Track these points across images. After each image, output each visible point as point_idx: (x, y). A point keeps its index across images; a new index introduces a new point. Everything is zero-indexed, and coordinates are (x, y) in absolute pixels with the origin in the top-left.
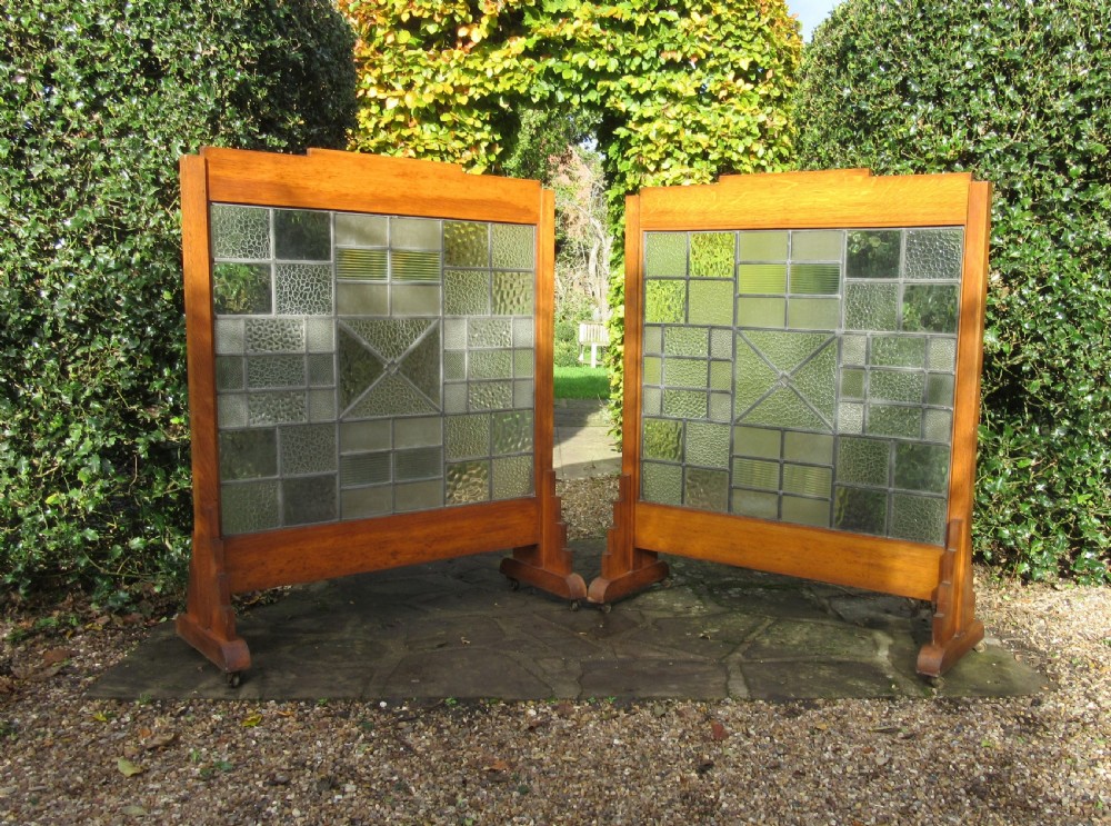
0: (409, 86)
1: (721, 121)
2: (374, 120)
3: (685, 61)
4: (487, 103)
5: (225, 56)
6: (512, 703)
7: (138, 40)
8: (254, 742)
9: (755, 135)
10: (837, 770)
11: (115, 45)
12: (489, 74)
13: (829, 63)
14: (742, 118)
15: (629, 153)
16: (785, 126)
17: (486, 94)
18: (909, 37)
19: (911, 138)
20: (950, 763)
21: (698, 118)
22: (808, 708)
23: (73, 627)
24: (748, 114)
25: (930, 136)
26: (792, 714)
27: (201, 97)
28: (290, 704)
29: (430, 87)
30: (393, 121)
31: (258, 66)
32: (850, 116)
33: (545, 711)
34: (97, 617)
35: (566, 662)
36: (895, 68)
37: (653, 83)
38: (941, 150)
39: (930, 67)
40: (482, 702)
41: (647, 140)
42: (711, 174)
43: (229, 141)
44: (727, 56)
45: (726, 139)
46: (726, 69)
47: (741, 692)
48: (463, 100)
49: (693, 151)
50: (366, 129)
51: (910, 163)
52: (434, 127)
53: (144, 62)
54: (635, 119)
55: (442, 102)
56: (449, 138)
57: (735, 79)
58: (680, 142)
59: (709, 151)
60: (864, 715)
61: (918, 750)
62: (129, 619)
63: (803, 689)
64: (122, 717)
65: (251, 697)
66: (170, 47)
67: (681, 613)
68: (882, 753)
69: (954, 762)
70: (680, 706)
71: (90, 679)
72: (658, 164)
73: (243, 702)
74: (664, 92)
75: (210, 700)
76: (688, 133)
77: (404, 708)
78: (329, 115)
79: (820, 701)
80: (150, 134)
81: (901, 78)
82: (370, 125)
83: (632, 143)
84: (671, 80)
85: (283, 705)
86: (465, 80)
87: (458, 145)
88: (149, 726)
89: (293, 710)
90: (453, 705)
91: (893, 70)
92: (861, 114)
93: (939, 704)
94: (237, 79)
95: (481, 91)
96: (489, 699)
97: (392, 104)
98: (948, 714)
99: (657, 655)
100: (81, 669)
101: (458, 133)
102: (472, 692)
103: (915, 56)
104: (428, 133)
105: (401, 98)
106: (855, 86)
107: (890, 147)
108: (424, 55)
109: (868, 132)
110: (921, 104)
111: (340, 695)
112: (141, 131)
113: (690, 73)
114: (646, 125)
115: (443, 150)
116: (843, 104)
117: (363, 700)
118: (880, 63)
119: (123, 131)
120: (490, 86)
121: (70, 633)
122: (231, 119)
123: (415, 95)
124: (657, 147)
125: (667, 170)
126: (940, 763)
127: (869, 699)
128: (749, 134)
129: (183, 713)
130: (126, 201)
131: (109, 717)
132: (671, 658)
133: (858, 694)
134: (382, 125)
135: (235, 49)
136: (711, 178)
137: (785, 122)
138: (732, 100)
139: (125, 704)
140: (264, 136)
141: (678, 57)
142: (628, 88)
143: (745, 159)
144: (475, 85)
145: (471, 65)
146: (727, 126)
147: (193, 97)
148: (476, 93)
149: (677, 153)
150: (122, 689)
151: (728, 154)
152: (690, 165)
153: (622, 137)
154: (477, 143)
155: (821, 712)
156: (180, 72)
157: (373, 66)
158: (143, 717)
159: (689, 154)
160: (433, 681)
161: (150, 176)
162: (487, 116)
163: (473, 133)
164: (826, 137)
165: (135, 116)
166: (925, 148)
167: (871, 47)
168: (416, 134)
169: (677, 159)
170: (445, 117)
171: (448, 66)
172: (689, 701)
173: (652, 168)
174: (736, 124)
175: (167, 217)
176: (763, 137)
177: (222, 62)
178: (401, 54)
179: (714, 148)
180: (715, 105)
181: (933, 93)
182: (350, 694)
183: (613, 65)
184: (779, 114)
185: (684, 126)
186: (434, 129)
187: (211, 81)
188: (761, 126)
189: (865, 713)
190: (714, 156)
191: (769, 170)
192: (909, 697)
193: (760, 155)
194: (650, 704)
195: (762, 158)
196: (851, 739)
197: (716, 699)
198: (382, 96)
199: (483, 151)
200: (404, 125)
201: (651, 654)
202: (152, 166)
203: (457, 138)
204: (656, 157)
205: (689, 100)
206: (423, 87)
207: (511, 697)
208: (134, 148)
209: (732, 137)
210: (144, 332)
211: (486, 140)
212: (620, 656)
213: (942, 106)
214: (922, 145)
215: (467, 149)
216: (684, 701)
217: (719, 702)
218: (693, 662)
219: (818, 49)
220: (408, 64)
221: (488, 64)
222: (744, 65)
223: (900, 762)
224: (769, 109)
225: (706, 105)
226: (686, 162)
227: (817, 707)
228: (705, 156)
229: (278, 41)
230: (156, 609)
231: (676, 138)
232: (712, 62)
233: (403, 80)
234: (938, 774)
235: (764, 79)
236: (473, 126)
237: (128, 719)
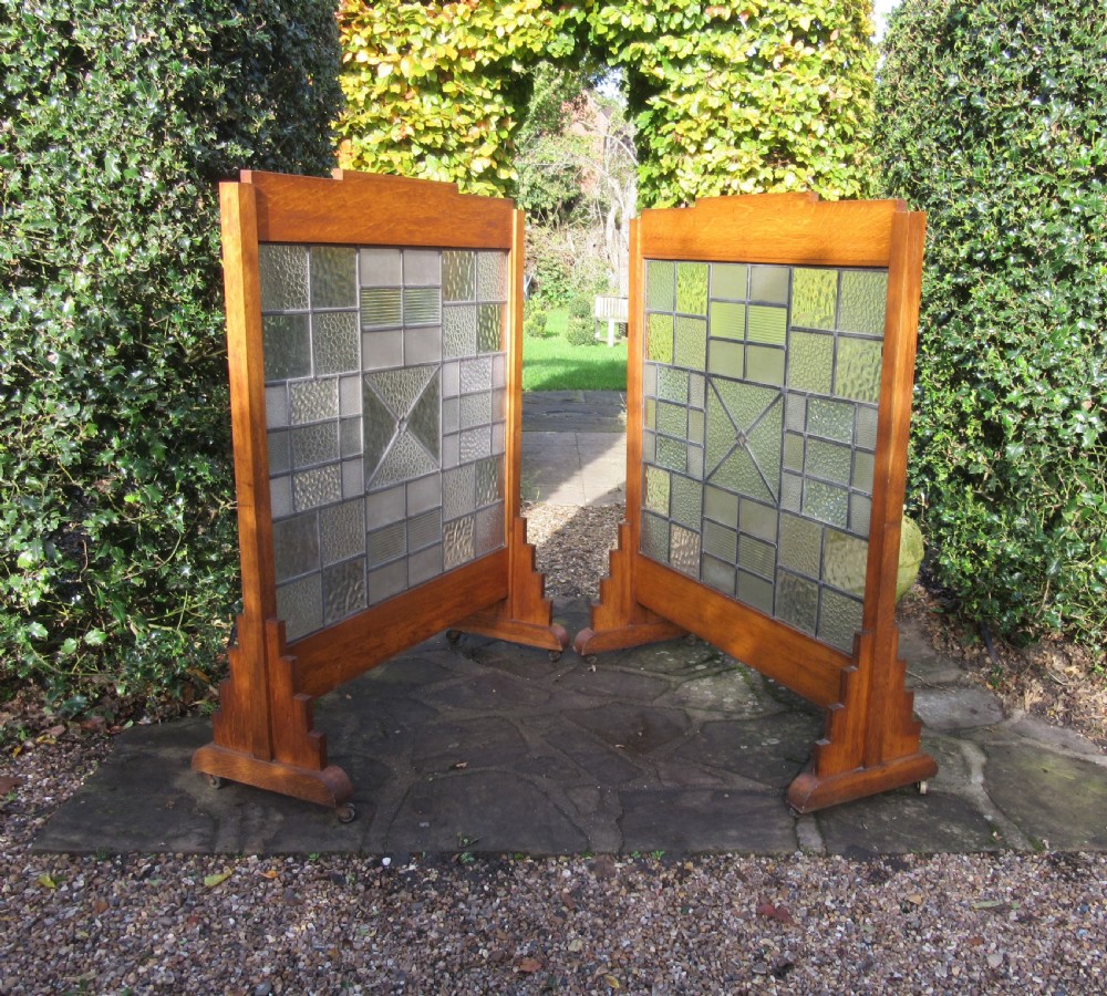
0: (405, 49)
1: (775, 93)
2: (366, 90)
3: (734, 19)
4: (497, 69)
5: (167, 44)
6: (540, 859)
7: (54, 22)
8: (232, 921)
9: (815, 110)
10: (941, 973)
11: (24, 30)
12: (500, 33)
13: (927, 38)
14: (800, 89)
15: (664, 129)
16: (849, 99)
17: (496, 59)
18: (1046, 16)
19: (1040, 148)
20: (1079, 964)
21: (747, 90)
22: (896, 870)
23: (21, 742)
24: (808, 85)
25: (1065, 145)
26: (877, 877)
27: (140, 97)
28: (276, 861)
29: (430, 50)
30: (387, 92)
31: (212, 54)
32: (956, 112)
33: (580, 871)
34: (51, 725)
35: (602, 793)
36: (1023, 55)
37: (696, 46)
38: (1079, 164)
39: (1071, 55)
40: (504, 857)
41: (686, 116)
42: (762, 157)
43: (177, 153)
44: (783, 12)
45: (779, 114)
46: (783, 29)
47: (813, 842)
48: (470, 66)
49: (740, 130)
50: (355, 102)
51: (1036, 179)
52: (435, 99)
53: (64, 52)
54: (673, 88)
55: (446, 68)
56: (453, 113)
57: (793, 43)
58: (726, 119)
59: (760, 129)
60: (964, 880)
61: (1037, 942)
62: (89, 726)
63: (888, 838)
64: (75, 880)
65: (229, 851)
66: (96, 32)
67: (732, 712)
68: (993, 946)
69: (1084, 964)
70: (741, 864)
71: (39, 821)
72: (699, 145)
73: (219, 857)
74: (707, 56)
75: (180, 855)
76: (736, 106)
77: (412, 867)
78: (307, 107)
79: (909, 858)
80: (76, 147)
81: (1030, 69)
82: (361, 97)
83: (668, 117)
84: (717, 42)
85: (267, 861)
86: (471, 42)
87: (464, 120)
88: (107, 894)
89: (278, 869)
90: (469, 863)
91: (1021, 57)
92: (970, 110)
93: (1054, 864)
94: (184, 74)
95: (491, 54)
96: (514, 853)
97: (385, 72)
98: (1066, 880)
99: (710, 781)
100: (28, 805)
101: (464, 106)
102: (493, 843)
103: (1052, 40)
104: (428, 108)
105: (396, 64)
106: (966, 73)
107: (1011, 158)
108: (423, 10)
109: (980, 135)
110: (1056, 103)
111: (335, 848)
112: (64, 142)
113: (738, 33)
114: (687, 97)
115: (447, 126)
116: (945, 94)
117: (362, 856)
118: (1003, 47)
119: (41, 144)
120: (501, 49)
121: (18, 750)
122: (179, 126)
123: (412, 60)
124: (699, 125)
125: (710, 152)
126: (1068, 964)
127: (968, 854)
128: (808, 109)
129: (147, 874)
130: (52, 233)
131: (57, 881)
132: (726, 787)
133: (953, 846)
134: (374, 96)
135: (179, 34)
136: (761, 162)
137: (850, 94)
138: (789, 67)
139: (78, 860)
140: (223, 145)
141: (726, 14)
142: (666, 51)
143: (802, 140)
144: (483, 48)
145: (478, 22)
146: (783, 100)
147: (128, 99)
148: (485, 58)
149: (721, 132)
150: (75, 838)
151: (782, 133)
152: (737, 145)
153: (656, 107)
154: (487, 117)
155: (912, 876)
156: (109, 67)
157: (362, 24)
158: (99, 881)
159: (736, 133)
160: (445, 825)
161: (80, 201)
162: (497, 84)
163: (481, 105)
164: (918, 133)
165: (55, 124)
166: (1058, 162)
167: (992, 26)
168: (415, 108)
169: (722, 139)
170: (448, 88)
171: (451, 25)
172: (752, 856)
173: (692, 149)
174: (793, 96)
175: (106, 252)
176: (824, 111)
177: (164, 52)
178: (395, 10)
179: (765, 126)
180: (768, 73)
181: (1073, 90)
182: (346, 845)
183: (649, 24)
184: (844, 85)
185: (731, 100)
186: (436, 102)
187: (150, 77)
188: (823, 100)
189: (965, 875)
190: (766, 135)
191: (830, 151)
192: (1016, 851)
193: (819, 134)
194: (706, 861)
195: (822, 138)
196: (955, 923)
197: (785, 852)
198: (373, 60)
199: (493, 127)
200: (401, 97)
201: (701, 781)
202: (82, 188)
203: (462, 112)
204: (697, 136)
205: (738, 67)
206: (422, 50)
207: (539, 851)
208: (59, 165)
209: (788, 113)
210: (84, 396)
211: (497, 114)
212: (668, 784)
213: (1083, 107)
214: (1054, 155)
215: (474, 125)
216: (746, 857)
217: (788, 856)
218: (751, 793)
219: (912, 19)
220: (403, 22)
221: (498, 21)
222: (805, 25)
223: (1018, 961)
224: (832, 79)
225: (756, 73)
226: (732, 142)
227: (906, 867)
228: (755, 134)
229: (237, 20)
230: (120, 709)
231: (721, 113)
232: (765, 21)
233: (399, 41)
234: (1067, 981)
235: (827, 40)
236: (481, 98)
237: (81, 883)
